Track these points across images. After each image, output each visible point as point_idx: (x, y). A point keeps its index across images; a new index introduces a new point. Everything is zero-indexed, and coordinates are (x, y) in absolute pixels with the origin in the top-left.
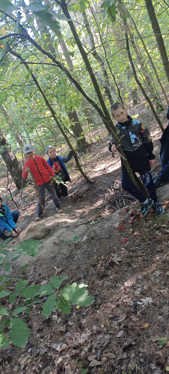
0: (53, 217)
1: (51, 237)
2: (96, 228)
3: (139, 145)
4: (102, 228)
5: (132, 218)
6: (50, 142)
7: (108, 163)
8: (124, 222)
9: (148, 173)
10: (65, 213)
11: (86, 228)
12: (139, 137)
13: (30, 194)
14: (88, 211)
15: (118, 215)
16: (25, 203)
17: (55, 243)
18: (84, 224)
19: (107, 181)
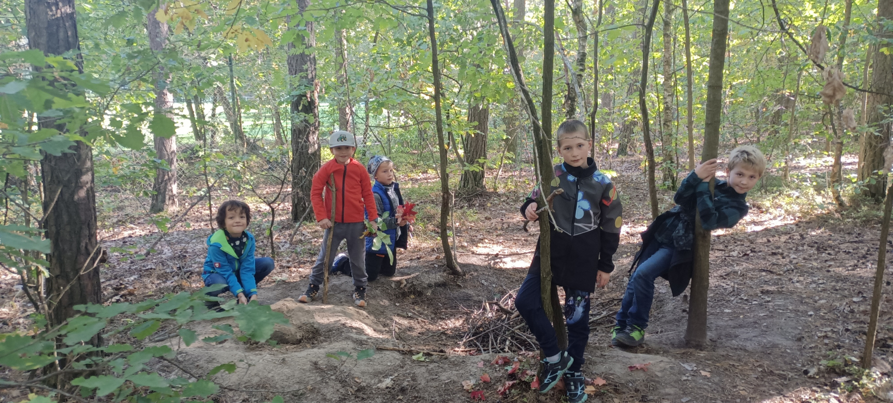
0: (338, 308)
1: (313, 347)
2: (420, 371)
3: (590, 228)
4: (434, 376)
5: (509, 383)
6: (407, 153)
7: (509, 247)
8: (487, 385)
9: (583, 297)
10: (369, 313)
11: (398, 362)
12: (597, 211)
13: (313, 240)
14: (420, 330)
15: (481, 364)
16: (294, 254)
17: (316, 363)
18: (399, 351)
19: (491, 283)
